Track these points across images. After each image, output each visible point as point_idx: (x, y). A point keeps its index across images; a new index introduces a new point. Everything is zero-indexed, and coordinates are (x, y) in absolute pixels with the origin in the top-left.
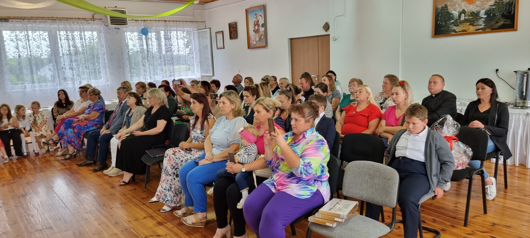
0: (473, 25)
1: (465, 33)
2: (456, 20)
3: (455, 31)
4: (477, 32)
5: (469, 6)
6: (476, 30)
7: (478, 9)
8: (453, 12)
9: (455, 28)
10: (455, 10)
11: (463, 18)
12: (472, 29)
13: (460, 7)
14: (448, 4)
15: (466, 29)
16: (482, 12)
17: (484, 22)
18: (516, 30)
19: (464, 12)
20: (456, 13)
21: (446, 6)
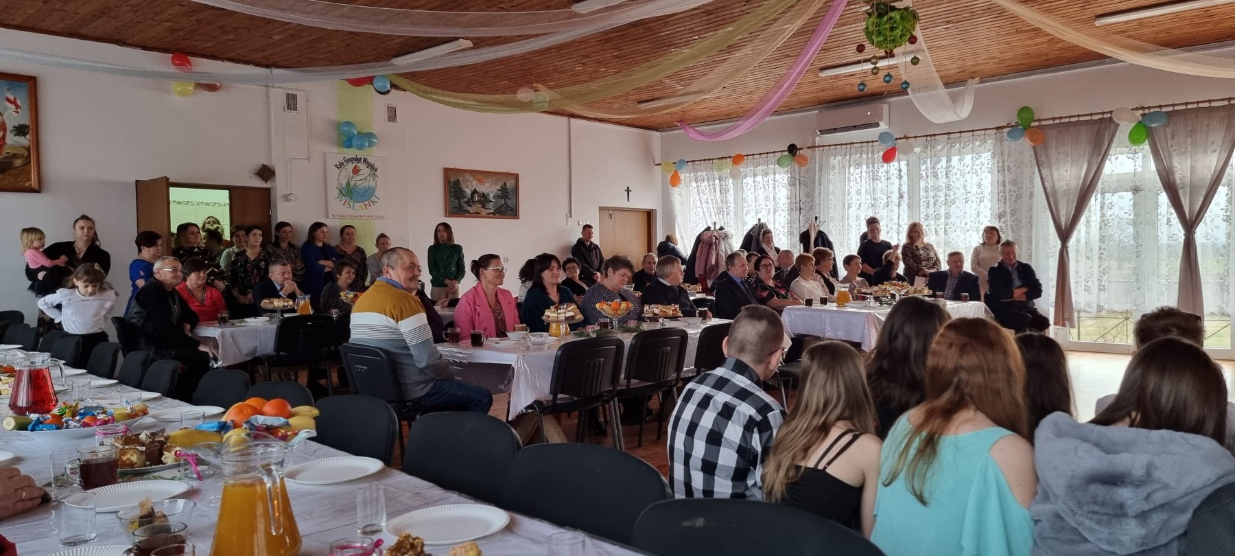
0: (485, 208)
1: (477, 215)
2: (469, 200)
3: (468, 212)
4: (488, 216)
5: (480, 186)
6: (488, 214)
7: (487, 191)
8: (466, 189)
9: (469, 208)
10: (467, 187)
11: (476, 198)
12: (484, 212)
13: (472, 186)
14: (461, 179)
15: (479, 211)
16: (492, 195)
17: (494, 206)
18: (519, 218)
19: (475, 192)
20: (468, 192)
21: (458, 180)
